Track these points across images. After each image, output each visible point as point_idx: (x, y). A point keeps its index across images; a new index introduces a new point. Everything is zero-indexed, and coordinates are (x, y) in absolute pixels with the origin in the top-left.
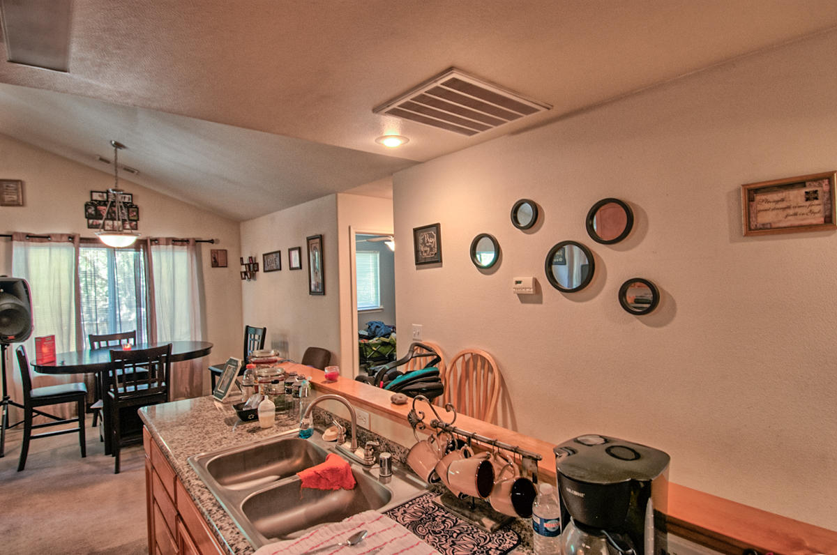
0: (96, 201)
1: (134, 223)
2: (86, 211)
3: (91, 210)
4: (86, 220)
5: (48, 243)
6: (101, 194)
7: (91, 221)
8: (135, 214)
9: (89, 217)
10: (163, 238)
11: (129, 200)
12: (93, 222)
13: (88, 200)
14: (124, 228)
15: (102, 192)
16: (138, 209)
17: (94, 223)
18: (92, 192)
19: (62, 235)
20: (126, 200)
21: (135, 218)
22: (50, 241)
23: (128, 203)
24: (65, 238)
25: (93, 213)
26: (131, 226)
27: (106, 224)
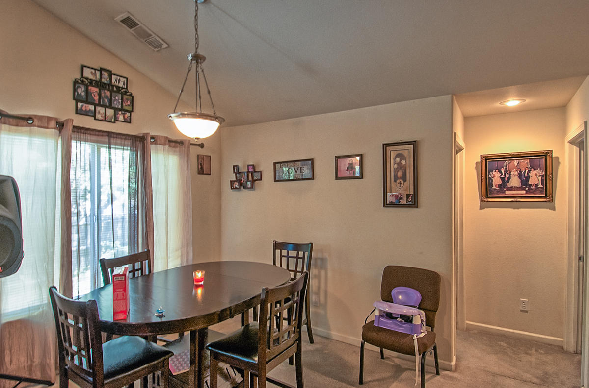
0: (87, 79)
1: (128, 114)
2: (75, 90)
3: (81, 91)
4: (74, 102)
5: (28, 129)
6: (93, 71)
7: (80, 105)
8: (129, 102)
9: (77, 99)
10: (162, 136)
11: (124, 84)
12: (82, 106)
13: (78, 76)
14: (116, 119)
15: (95, 69)
16: (133, 97)
17: (84, 109)
18: (83, 66)
19: (49, 119)
20: (121, 85)
21: (129, 108)
22: (31, 125)
23: (123, 88)
24: (52, 124)
25: (83, 94)
26: (124, 118)
27: (97, 111)
